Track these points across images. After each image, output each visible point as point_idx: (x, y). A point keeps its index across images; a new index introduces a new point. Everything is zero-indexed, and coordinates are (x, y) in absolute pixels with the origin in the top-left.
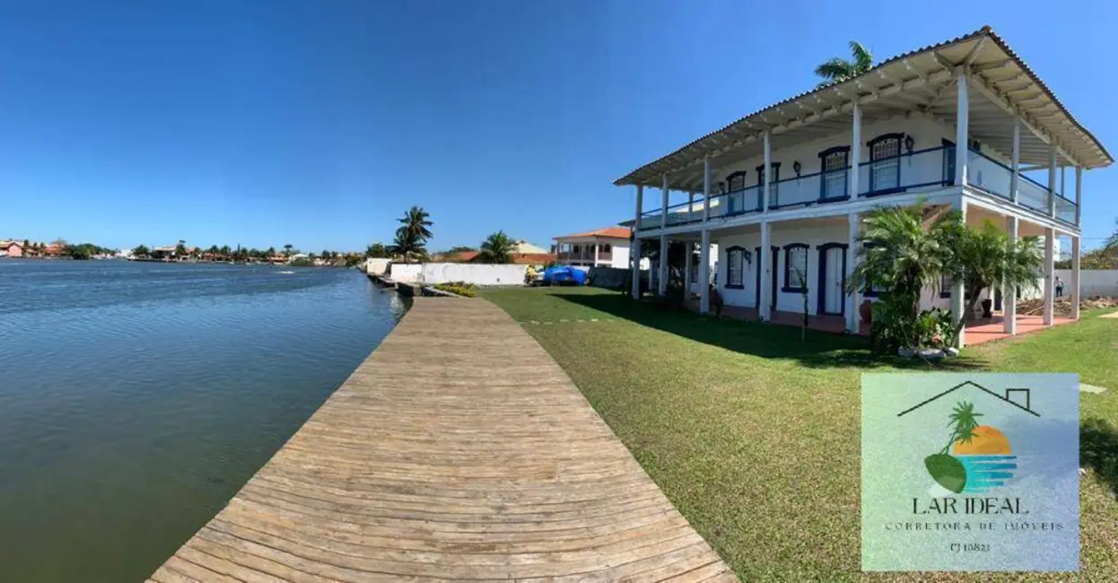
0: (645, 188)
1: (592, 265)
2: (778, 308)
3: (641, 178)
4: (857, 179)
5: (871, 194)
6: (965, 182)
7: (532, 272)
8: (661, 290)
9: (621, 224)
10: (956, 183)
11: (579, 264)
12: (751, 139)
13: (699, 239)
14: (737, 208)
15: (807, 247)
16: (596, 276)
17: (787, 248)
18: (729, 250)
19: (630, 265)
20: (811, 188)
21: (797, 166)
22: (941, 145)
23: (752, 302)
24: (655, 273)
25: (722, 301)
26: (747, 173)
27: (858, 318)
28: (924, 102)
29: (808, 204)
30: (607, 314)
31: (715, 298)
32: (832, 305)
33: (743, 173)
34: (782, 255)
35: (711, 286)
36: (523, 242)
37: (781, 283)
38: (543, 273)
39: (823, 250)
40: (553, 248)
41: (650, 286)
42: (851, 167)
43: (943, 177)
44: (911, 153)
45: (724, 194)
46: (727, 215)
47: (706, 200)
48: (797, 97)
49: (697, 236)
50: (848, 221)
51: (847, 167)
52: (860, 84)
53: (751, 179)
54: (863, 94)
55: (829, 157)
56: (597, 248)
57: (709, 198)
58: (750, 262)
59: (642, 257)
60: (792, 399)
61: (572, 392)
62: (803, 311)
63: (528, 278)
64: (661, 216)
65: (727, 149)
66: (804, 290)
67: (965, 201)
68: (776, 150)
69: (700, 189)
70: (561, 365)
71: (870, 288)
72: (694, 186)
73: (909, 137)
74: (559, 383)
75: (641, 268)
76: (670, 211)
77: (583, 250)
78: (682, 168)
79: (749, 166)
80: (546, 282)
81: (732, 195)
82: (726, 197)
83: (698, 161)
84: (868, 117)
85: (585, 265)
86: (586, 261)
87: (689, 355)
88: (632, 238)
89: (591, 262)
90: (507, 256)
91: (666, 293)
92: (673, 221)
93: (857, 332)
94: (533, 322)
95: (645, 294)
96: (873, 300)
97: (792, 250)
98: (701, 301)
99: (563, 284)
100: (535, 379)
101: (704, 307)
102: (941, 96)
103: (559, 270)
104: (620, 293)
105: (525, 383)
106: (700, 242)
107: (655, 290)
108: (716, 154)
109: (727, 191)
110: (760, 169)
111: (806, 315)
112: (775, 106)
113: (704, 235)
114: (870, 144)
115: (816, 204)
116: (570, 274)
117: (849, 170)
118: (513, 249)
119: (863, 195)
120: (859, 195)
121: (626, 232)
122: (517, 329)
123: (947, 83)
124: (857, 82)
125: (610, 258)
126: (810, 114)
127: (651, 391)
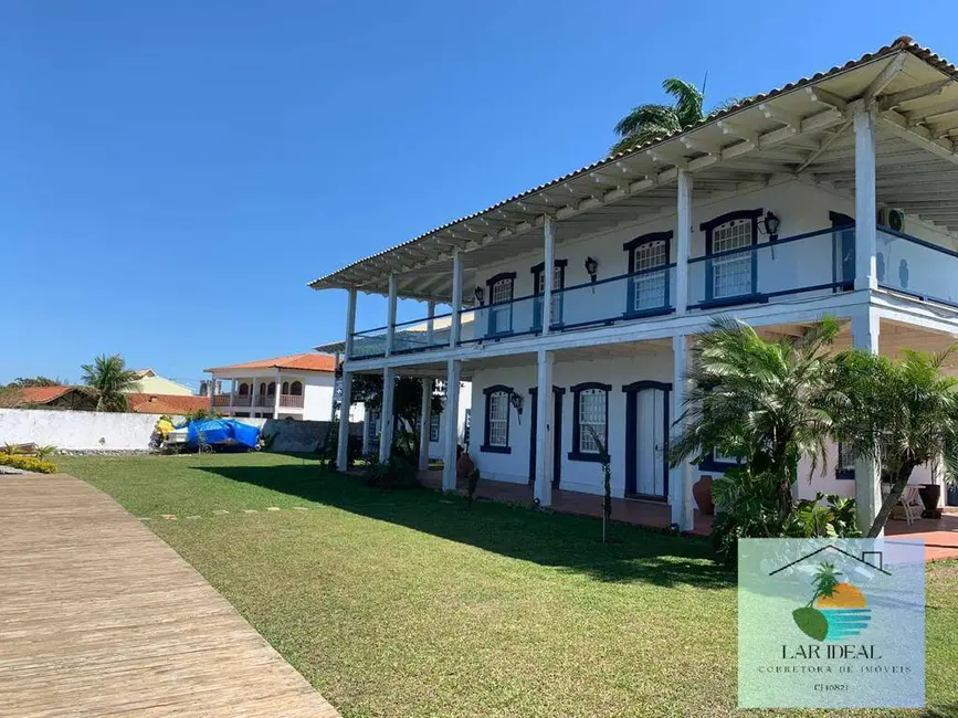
0: (360, 293)
1: (269, 416)
2: (563, 486)
3: (356, 279)
4: (685, 282)
5: (709, 305)
6: (873, 283)
7: (166, 427)
8: (383, 454)
9: (319, 349)
10: (857, 285)
11: (247, 415)
12: (525, 227)
13: (441, 373)
14: (502, 327)
15: (607, 388)
16: (278, 433)
17: (577, 390)
18: (488, 392)
19: (334, 415)
20: (613, 299)
21: (591, 264)
22: (829, 224)
23: (522, 476)
24: (372, 428)
25: (477, 474)
26: (518, 275)
27: (692, 505)
28: (797, 159)
29: (609, 323)
30: (292, 498)
31: (466, 468)
32: (649, 483)
33: (513, 276)
34: (568, 400)
35: (460, 449)
36: (151, 374)
37: (567, 446)
38: (185, 430)
39: (632, 392)
40: (204, 386)
41: (365, 450)
42: (675, 265)
43: (834, 278)
44: (774, 240)
45: (483, 306)
46: (487, 338)
47: (455, 315)
48: (592, 167)
49: (440, 369)
50: (671, 347)
51: (669, 265)
52: (688, 142)
53: (524, 286)
54: (694, 157)
55: (639, 249)
56: (279, 388)
57: (460, 312)
58: (520, 411)
59: (353, 401)
60: (589, 629)
61: (234, 628)
62: (603, 492)
63: (158, 438)
64: (382, 338)
65: (488, 240)
66: (603, 458)
67: (875, 315)
68: (561, 240)
69: (446, 298)
70: (216, 586)
71: (711, 456)
72: (436, 293)
73: (770, 214)
74: (213, 614)
75: (350, 420)
76: (398, 330)
77: (256, 391)
78: (419, 266)
79: (522, 266)
80: (190, 447)
81: (495, 309)
82: (487, 310)
83: (443, 257)
84: (701, 187)
85: (258, 415)
86: (260, 410)
87: (426, 559)
88: (339, 373)
89: (266, 410)
90: (121, 398)
91: (391, 459)
92: (402, 345)
93: (690, 527)
94: (167, 516)
95: (357, 462)
96: (717, 476)
97: (584, 393)
98: (445, 472)
99: (220, 448)
100: (169, 613)
101: (449, 481)
102: (823, 148)
103: (213, 425)
104: (317, 462)
105: (153, 620)
106: (444, 379)
107: (373, 456)
108: (472, 247)
109: (487, 303)
110: (538, 270)
111: (608, 497)
112: (561, 180)
113: (451, 367)
114: (707, 227)
115: (622, 322)
116: (232, 432)
117: (671, 269)
118: (131, 386)
119: (696, 307)
120: (689, 308)
121: (330, 362)
122: (136, 529)
123: (837, 128)
124: (682, 139)
125: (301, 405)
126: (612, 189)
127: (369, 617)
